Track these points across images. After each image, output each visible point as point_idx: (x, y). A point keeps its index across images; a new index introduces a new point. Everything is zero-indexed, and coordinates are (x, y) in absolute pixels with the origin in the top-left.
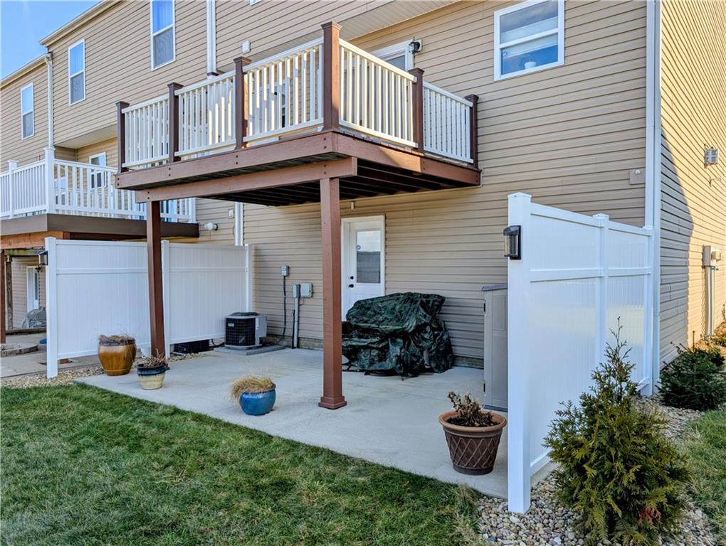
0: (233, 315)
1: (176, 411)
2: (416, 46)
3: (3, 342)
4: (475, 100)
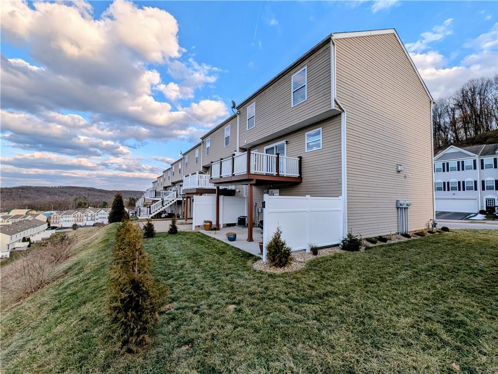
0: (240, 217)
1: (215, 239)
2: (287, 142)
3: (186, 220)
4: (300, 158)
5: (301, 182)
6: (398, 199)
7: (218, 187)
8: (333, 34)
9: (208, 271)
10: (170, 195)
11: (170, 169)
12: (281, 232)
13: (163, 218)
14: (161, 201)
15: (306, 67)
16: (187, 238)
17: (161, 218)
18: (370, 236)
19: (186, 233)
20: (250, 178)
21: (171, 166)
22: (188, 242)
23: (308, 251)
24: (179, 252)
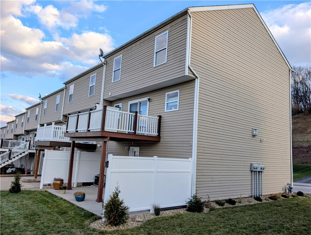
0: (98, 175)
1: (62, 199)
2: (149, 99)
3: (36, 178)
4: (160, 117)
5: (159, 141)
6: (252, 163)
7: (74, 142)
8: (189, 8)
9: (42, 229)
10: (22, 145)
11: (24, 113)
12: (120, 192)
13: (9, 174)
14: (8, 152)
15: (167, 32)
16: (31, 198)
17: (5, 173)
18: (220, 199)
19: (32, 191)
20: (103, 135)
21: (26, 111)
22: (30, 202)
23: (152, 211)
24: (16, 212)
